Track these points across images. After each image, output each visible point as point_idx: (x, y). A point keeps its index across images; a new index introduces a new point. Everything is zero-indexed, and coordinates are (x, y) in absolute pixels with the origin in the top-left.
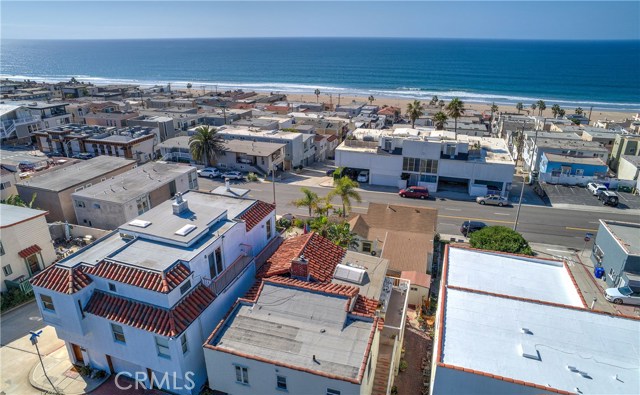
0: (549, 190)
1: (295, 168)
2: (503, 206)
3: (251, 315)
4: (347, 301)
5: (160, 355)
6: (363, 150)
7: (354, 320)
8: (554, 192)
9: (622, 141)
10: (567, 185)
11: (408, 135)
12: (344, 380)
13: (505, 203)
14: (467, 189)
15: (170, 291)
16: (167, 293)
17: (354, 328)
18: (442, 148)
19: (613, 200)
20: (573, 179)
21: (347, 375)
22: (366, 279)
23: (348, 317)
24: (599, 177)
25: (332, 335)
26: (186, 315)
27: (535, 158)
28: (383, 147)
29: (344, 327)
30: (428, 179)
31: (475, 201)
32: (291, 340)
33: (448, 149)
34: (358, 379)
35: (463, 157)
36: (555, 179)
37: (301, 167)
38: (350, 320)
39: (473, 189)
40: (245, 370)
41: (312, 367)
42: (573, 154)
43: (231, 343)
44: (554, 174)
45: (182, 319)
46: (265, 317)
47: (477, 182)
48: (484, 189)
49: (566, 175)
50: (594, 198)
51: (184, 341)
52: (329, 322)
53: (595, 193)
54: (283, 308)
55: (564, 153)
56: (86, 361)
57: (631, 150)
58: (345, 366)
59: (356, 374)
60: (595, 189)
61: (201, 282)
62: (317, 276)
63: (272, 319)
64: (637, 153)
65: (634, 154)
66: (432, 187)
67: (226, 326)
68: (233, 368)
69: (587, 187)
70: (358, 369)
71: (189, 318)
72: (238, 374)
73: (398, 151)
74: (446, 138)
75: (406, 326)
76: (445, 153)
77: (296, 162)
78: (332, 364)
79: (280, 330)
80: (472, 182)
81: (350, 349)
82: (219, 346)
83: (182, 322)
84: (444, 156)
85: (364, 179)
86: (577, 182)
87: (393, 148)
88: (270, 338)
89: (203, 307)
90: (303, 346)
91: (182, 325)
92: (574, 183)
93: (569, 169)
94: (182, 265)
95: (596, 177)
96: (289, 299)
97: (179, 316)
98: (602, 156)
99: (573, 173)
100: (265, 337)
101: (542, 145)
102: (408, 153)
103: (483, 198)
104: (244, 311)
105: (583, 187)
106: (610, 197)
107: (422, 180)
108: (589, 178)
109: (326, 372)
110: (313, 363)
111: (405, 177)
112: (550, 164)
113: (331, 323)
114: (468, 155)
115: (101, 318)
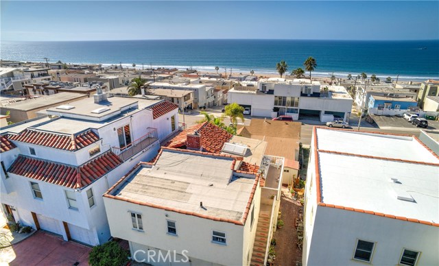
0: (376, 119)
1: (201, 108)
2: (345, 128)
3: (149, 174)
4: (232, 162)
5: (70, 207)
6: (247, 92)
7: (239, 177)
8: (380, 120)
9: (426, 87)
10: (389, 116)
11: (278, 81)
12: (228, 222)
13: (346, 126)
14: (319, 118)
15: (77, 149)
16: (74, 150)
17: (238, 183)
18: (302, 89)
19: (424, 123)
20: (393, 112)
21: (232, 218)
22: (249, 153)
23: (233, 175)
24: (412, 110)
25: (218, 188)
26: (93, 173)
27: (365, 100)
28: (261, 90)
29: (230, 182)
30: (292, 111)
31: (325, 125)
32: (182, 192)
33: (306, 90)
34: (242, 221)
35: (316, 95)
36: (380, 112)
37: (205, 108)
38: (235, 177)
39: (323, 117)
40: (139, 216)
41: (199, 211)
42: (391, 95)
43: (129, 194)
44: (379, 108)
45: (89, 175)
46: (162, 176)
47: (327, 113)
48: (332, 117)
49: (388, 109)
50: (409, 123)
51: (91, 195)
52: (216, 178)
53: (410, 120)
54: (177, 168)
55: (385, 95)
56: (17, 219)
57: (433, 92)
58: (230, 211)
59: (240, 217)
60: (409, 117)
61: (110, 150)
62: (208, 149)
63: (167, 177)
64: (437, 95)
65: (435, 95)
66: (295, 116)
67: (127, 182)
68: (129, 215)
69: (403, 117)
70: (241, 213)
71: (95, 175)
72: (134, 221)
73: (271, 92)
74: (304, 83)
75: (281, 196)
76: (303, 92)
77: (201, 104)
78: (218, 209)
79: (172, 185)
80: (323, 112)
81: (234, 198)
82: (117, 196)
83: (88, 178)
84: (302, 95)
85: (247, 112)
86: (396, 114)
87: (267, 90)
88: (164, 190)
89: (109, 168)
90: (192, 196)
91: (88, 180)
92: (394, 115)
93: (389, 105)
94: (92, 132)
95: (409, 110)
96: (183, 161)
97: (86, 173)
98: (412, 97)
99: (393, 108)
100: (160, 189)
101: (369, 90)
102: (278, 93)
103: (330, 123)
104: (144, 171)
105: (400, 117)
106: (421, 121)
107: (288, 112)
108: (404, 110)
109: (212, 216)
110: (200, 209)
111: (276, 110)
112: (376, 101)
113: (218, 179)
114: (319, 94)
115: (22, 176)
